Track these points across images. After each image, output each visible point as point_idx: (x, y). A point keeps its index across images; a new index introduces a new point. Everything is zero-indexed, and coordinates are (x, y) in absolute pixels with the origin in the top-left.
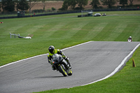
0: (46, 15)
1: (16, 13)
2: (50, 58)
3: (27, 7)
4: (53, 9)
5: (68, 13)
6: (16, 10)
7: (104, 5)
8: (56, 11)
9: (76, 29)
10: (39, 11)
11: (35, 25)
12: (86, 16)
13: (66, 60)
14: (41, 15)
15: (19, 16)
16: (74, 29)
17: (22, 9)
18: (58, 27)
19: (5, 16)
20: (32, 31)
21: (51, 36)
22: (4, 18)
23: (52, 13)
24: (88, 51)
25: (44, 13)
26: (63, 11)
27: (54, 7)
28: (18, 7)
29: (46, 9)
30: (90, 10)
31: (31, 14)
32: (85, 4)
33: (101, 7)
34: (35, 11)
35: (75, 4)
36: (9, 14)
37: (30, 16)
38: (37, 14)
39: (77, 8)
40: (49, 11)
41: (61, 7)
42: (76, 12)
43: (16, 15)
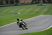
0: (25, 5)
1: (14, 4)
2: (18, 23)
3: (19, 2)
4: (28, 3)
5: (34, 4)
6: (14, 3)
7: (47, 1)
8: (29, 4)
9: (37, 10)
10: (23, 3)
11: (22, 8)
12: (40, 5)
13: (24, 23)
14: (24, 5)
15: (16, 5)
16: (36, 10)
17: (17, 3)
18: (30, 9)
19: (11, 5)
20: (20, 11)
21: (27, 13)
22: (10, 6)
23: (28, 4)
24: (41, 18)
25: (25, 4)
26: (32, 3)
27: (29, 2)
28: (15, 2)
29: (26, 3)
30: (42, 3)
31: (20, 5)
32: (40, 1)
33: (46, 2)
34: (22, 3)
35: (36, 1)
36: (12, 4)
37: (19, 5)
38: (22, 4)
39: (37, 2)
40: (27, 3)
41: (31, 2)
42: (37, 4)
43: (15, 5)
